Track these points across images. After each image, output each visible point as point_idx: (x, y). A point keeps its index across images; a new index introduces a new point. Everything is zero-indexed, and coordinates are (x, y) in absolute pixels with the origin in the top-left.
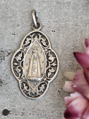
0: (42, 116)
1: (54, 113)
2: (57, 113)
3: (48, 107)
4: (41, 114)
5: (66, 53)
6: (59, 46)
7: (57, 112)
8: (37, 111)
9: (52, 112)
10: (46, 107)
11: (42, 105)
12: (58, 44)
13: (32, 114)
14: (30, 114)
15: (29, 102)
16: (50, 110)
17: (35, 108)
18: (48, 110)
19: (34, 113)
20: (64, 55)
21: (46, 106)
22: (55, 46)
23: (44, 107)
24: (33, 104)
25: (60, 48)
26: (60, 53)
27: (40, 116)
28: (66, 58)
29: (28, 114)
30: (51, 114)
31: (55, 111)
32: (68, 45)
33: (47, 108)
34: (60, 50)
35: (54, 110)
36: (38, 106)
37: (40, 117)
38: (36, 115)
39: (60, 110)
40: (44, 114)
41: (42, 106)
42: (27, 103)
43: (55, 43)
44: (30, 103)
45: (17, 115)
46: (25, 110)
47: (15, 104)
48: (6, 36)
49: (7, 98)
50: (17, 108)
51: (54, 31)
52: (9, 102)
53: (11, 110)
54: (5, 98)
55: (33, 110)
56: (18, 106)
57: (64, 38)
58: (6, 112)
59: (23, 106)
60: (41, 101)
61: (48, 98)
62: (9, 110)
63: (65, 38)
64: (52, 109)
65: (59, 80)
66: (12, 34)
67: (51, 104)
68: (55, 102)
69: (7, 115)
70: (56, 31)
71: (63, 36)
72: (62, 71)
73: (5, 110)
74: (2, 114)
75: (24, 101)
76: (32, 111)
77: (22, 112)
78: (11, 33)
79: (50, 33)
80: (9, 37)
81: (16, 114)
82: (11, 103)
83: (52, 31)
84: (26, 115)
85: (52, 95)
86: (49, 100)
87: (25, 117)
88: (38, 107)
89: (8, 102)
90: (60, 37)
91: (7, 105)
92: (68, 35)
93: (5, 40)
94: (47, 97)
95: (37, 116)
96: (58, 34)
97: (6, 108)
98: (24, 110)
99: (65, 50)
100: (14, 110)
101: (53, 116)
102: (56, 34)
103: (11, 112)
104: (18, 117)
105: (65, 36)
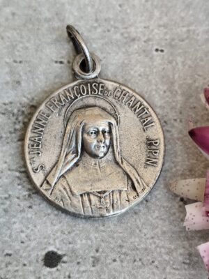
0: (143, 264)
1: (175, 254)
2: (181, 254)
3: (157, 242)
4: (140, 260)
5: (195, 105)
6: (176, 88)
7: (181, 251)
8: (130, 252)
9: (168, 254)
10: (151, 241)
11: (143, 235)
12: (172, 83)
13: (117, 259)
14: (115, 261)
15: (109, 229)
16: (163, 247)
17: (125, 244)
18: (158, 249)
19: (123, 256)
20: (191, 108)
21: (152, 238)
22: (165, 88)
23: (148, 241)
24: (121, 235)
25: (179, 92)
26: (179, 106)
27: (140, 264)
28: (194, 115)
29: (108, 261)
30: (167, 258)
31: (176, 249)
32: (197, 84)
33: (155, 243)
34: (179, 98)
35: (173, 247)
36: (132, 240)
37: (140, 267)
38: (128, 263)
39: (187, 246)
40: (149, 258)
41: (143, 240)
42: (104, 234)
43: (165, 80)
44: (110, 233)
45: (82, 263)
46: (100, 250)
47: (73, 238)
48: (41, 69)
49: (52, 223)
50: (79, 246)
51: (162, 51)
52: (59, 234)
53: (64, 253)
54: (49, 224)
55: (119, 249)
56: (81, 241)
57: (187, 67)
58: (52, 260)
59: (94, 242)
60: (140, 226)
61: (157, 217)
62: (60, 253)
63: (190, 67)
64: (167, 245)
65: (180, 172)
66: (56, 62)
67: (164, 233)
68: (175, 226)
69: (56, 266)
70: (166, 51)
71: (183, 62)
72: (188, 149)
73: (49, 253)
74: (43, 263)
75: (97, 227)
76: (119, 252)
77: (92, 257)
78: (52, 60)
79: (151, 56)
80: (48, 69)
81: (78, 263)
82: (65, 236)
83: (157, 50)
84: (102, 263)
85: (167, 211)
86: (160, 222)
87: (102, 269)
88: (131, 243)
89: (57, 232)
90: (177, 64)
91: (54, 240)
92: (196, 60)
93: (38, 78)
94: (154, 217)
95: (131, 264)
96: (171, 58)
97: (51, 248)
98: (97, 251)
99: (191, 96)
100: (73, 251)
101: (171, 262)
102: (166, 57)
103: (65, 259)
104: (82, 269)
105: (189, 62)
